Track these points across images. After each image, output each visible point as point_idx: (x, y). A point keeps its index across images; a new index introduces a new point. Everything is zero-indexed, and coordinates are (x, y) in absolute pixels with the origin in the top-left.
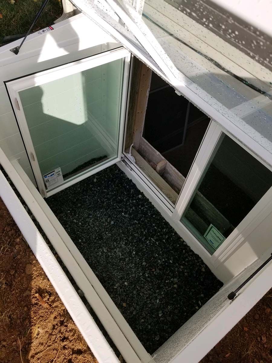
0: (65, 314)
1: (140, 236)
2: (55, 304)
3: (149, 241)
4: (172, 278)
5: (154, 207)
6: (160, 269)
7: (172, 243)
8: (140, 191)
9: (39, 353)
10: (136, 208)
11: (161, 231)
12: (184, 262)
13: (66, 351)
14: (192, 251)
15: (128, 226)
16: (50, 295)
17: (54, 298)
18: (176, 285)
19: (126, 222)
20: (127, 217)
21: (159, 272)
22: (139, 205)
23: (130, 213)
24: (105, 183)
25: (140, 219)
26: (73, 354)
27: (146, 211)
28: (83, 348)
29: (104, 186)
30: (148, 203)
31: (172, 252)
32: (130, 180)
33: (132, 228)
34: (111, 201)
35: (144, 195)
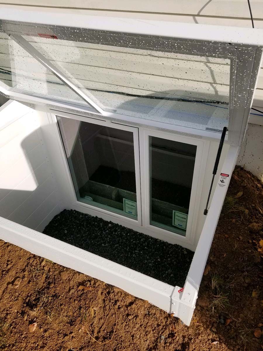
0: (108, 287)
1: (126, 254)
2: (97, 284)
3: (134, 255)
4: (166, 271)
5: (125, 228)
6: (154, 270)
7: (153, 246)
8: (107, 221)
9: (102, 326)
10: (111, 236)
11: (140, 242)
12: (168, 256)
13: (122, 309)
14: (170, 244)
15: (112, 252)
16: (90, 281)
17: (93, 281)
18: (172, 274)
19: (109, 250)
20: (107, 246)
21: (154, 272)
22: (112, 232)
23: (108, 241)
24: (76, 230)
25: (119, 242)
26: (127, 308)
27: (120, 233)
28: (132, 299)
29: (76, 233)
30: (118, 227)
31: (156, 253)
32: (95, 218)
33: (116, 252)
34: (88, 240)
35: (112, 223)
